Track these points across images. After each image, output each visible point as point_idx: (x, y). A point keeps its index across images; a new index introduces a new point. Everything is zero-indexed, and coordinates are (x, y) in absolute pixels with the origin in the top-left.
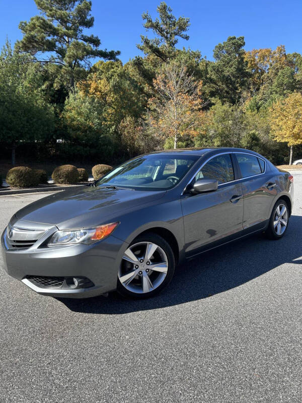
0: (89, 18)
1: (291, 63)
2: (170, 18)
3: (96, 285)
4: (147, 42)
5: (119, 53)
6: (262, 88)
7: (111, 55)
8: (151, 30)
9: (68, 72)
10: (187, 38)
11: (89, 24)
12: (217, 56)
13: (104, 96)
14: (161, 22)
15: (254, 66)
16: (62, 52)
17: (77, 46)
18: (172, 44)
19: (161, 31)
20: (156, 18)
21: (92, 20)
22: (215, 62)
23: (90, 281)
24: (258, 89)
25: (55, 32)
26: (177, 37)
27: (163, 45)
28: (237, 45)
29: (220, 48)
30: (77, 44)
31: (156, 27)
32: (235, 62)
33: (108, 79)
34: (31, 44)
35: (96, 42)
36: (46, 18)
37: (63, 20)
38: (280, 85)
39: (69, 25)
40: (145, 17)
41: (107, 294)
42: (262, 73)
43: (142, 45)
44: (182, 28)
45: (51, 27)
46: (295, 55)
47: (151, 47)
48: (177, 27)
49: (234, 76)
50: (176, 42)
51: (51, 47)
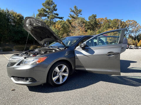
0: (56, 9)
1: (109, 22)
2: (77, 9)
3: (37, 81)
4: (71, 15)
5: (63, 17)
6: (101, 28)
7: (61, 18)
8: (72, 12)
9: (49, 22)
10: (81, 14)
11: (56, 10)
12: (89, 19)
13: (59, 29)
14: (75, 10)
15: (99, 22)
16: (48, 17)
17: (52, 15)
18: (77, 16)
19: (75, 12)
20: (73, 9)
21: (57, 9)
22: (88, 21)
23: (35, 79)
24: (100, 28)
25: (47, 12)
26: (79, 14)
27: (75, 16)
28: (95, 17)
29: (90, 17)
30: (53, 15)
31: (73, 11)
32: (94, 21)
33: (61, 25)
34: (40, 15)
35: (57, 15)
36: (45, 8)
37: (49, 9)
38: (106, 27)
39: (51, 10)
40: (71, 9)
41: (43, 85)
42: (101, 24)
43: (70, 16)
44: (80, 12)
45: (46, 10)
46: (110, 20)
47: (72, 16)
48: (79, 11)
49: (94, 24)
50: (78, 15)
51: (46, 16)
